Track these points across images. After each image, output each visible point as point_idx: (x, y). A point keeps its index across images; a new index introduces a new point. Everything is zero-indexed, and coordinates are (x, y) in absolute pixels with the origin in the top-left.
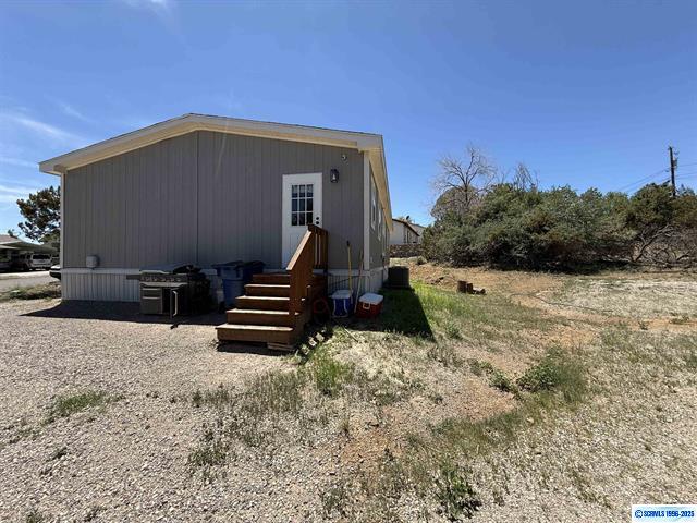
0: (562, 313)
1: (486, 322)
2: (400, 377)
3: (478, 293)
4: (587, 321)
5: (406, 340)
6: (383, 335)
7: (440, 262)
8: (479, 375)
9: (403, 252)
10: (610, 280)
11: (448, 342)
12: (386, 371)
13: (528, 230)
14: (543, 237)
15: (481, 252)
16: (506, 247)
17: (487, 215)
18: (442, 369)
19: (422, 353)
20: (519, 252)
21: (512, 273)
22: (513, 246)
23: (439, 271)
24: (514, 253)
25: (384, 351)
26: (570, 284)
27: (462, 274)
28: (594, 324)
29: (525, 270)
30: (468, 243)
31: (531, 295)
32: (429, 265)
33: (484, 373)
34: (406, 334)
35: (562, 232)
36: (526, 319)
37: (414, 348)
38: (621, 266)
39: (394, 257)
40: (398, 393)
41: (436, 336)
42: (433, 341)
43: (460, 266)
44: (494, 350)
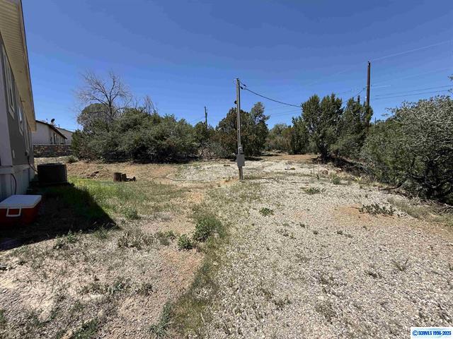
0: (184, 185)
1: (148, 200)
2: (96, 288)
3: (131, 180)
4: (197, 188)
5: (87, 239)
6: (51, 243)
7: (92, 159)
8: (167, 244)
9: (50, 152)
10: (195, 166)
11: (131, 225)
12: (71, 292)
13: (155, 138)
14: (164, 143)
15: (127, 152)
16: (144, 148)
17: (129, 126)
18: (138, 254)
19: (112, 245)
20: (152, 152)
21: (149, 165)
22: (148, 148)
23: (93, 167)
24: (149, 152)
25: (60, 264)
26: (180, 169)
27: (114, 168)
28: (200, 188)
29: (155, 163)
30: (116, 145)
31: (164, 177)
32: (81, 163)
33: (170, 241)
34: (86, 231)
35: (173, 140)
36: (169, 193)
37: (100, 243)
38: (196, 159)
39: (38, 156)
40: (101, 313)
41: (119, 223)
42: (118, 228)
43: (111, 162)
44: (166, 220)
